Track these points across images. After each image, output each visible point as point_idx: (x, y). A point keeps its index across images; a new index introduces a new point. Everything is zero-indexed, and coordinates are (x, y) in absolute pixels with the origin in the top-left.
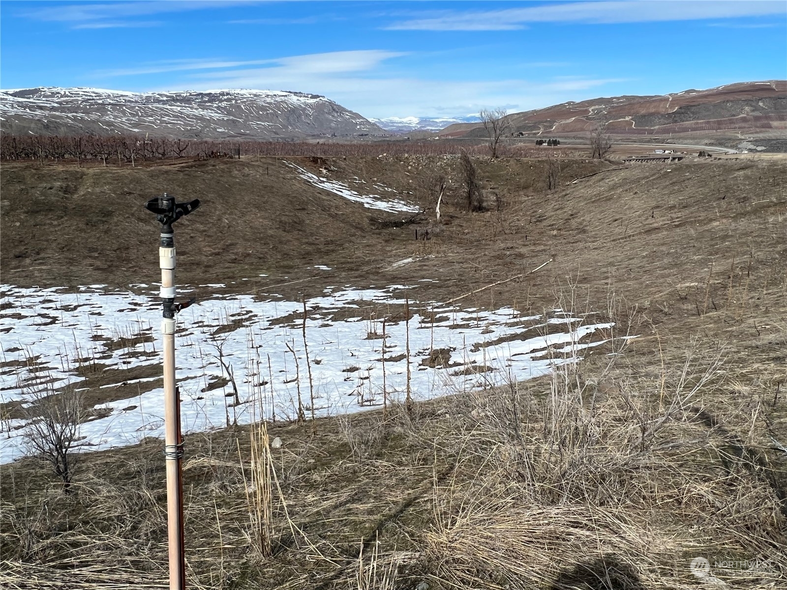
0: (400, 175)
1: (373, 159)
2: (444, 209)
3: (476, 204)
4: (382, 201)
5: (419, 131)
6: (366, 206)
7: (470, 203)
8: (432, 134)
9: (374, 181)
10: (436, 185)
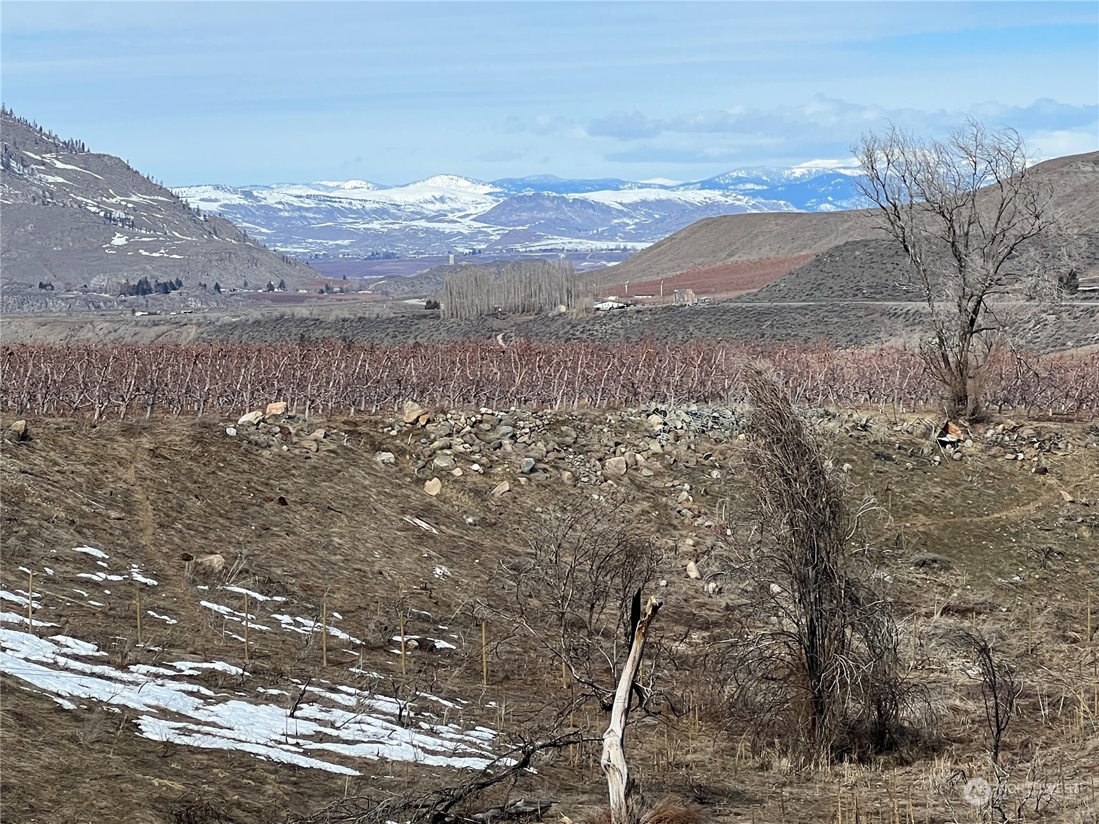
0: (369, 531)
1: (205, 435)
2: (653, 741)
3: (854, 707)
4: (258, 699)
5: (500, 263)
6: (154, 729)
7: (818, 706)
8: (573, 277)
9: (206, 574)
10: (600, 594)
